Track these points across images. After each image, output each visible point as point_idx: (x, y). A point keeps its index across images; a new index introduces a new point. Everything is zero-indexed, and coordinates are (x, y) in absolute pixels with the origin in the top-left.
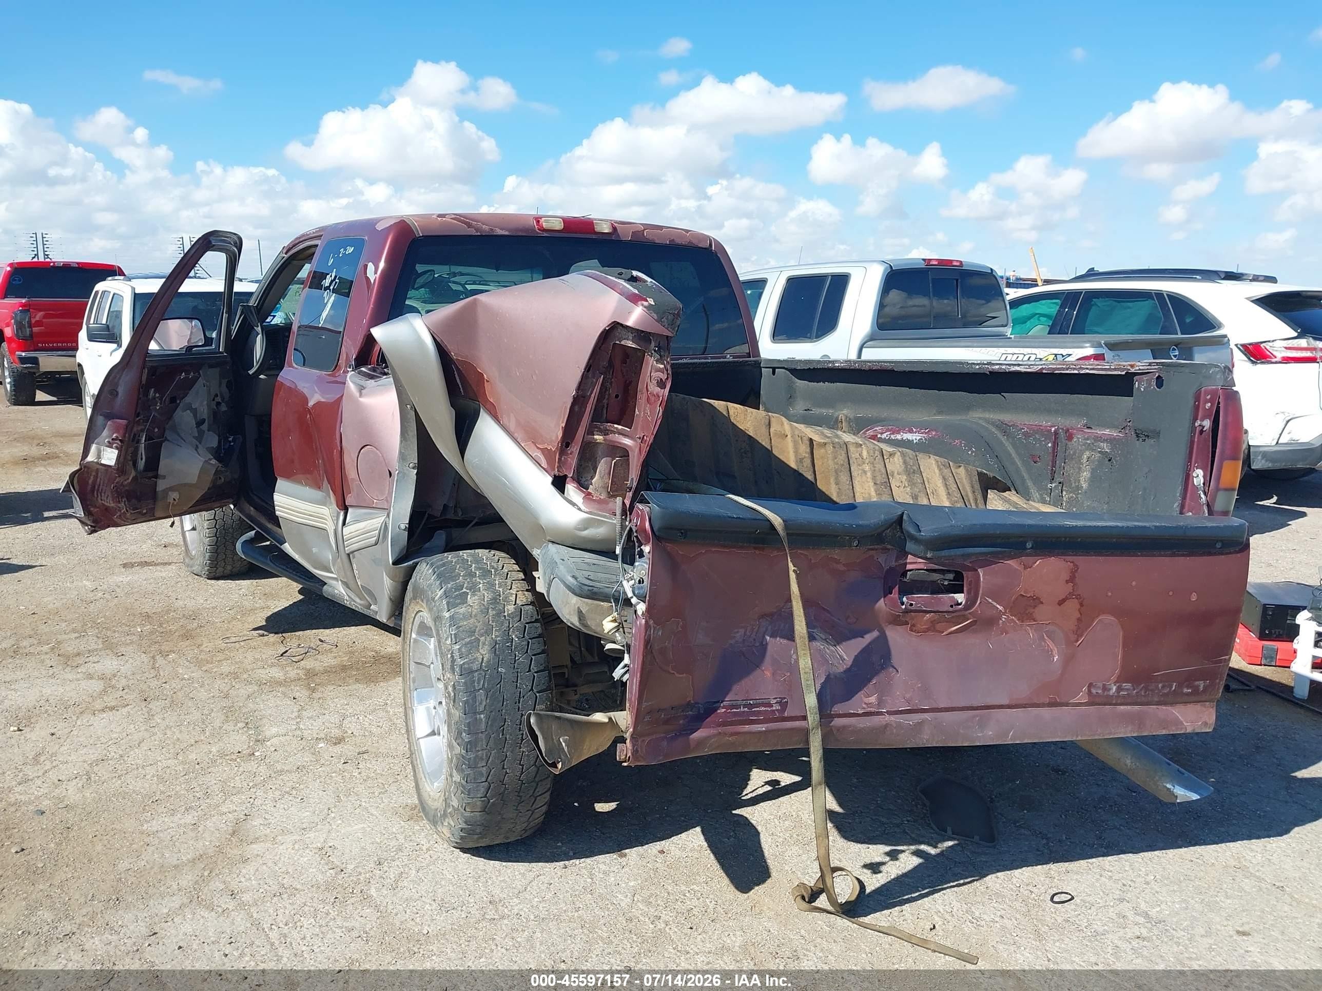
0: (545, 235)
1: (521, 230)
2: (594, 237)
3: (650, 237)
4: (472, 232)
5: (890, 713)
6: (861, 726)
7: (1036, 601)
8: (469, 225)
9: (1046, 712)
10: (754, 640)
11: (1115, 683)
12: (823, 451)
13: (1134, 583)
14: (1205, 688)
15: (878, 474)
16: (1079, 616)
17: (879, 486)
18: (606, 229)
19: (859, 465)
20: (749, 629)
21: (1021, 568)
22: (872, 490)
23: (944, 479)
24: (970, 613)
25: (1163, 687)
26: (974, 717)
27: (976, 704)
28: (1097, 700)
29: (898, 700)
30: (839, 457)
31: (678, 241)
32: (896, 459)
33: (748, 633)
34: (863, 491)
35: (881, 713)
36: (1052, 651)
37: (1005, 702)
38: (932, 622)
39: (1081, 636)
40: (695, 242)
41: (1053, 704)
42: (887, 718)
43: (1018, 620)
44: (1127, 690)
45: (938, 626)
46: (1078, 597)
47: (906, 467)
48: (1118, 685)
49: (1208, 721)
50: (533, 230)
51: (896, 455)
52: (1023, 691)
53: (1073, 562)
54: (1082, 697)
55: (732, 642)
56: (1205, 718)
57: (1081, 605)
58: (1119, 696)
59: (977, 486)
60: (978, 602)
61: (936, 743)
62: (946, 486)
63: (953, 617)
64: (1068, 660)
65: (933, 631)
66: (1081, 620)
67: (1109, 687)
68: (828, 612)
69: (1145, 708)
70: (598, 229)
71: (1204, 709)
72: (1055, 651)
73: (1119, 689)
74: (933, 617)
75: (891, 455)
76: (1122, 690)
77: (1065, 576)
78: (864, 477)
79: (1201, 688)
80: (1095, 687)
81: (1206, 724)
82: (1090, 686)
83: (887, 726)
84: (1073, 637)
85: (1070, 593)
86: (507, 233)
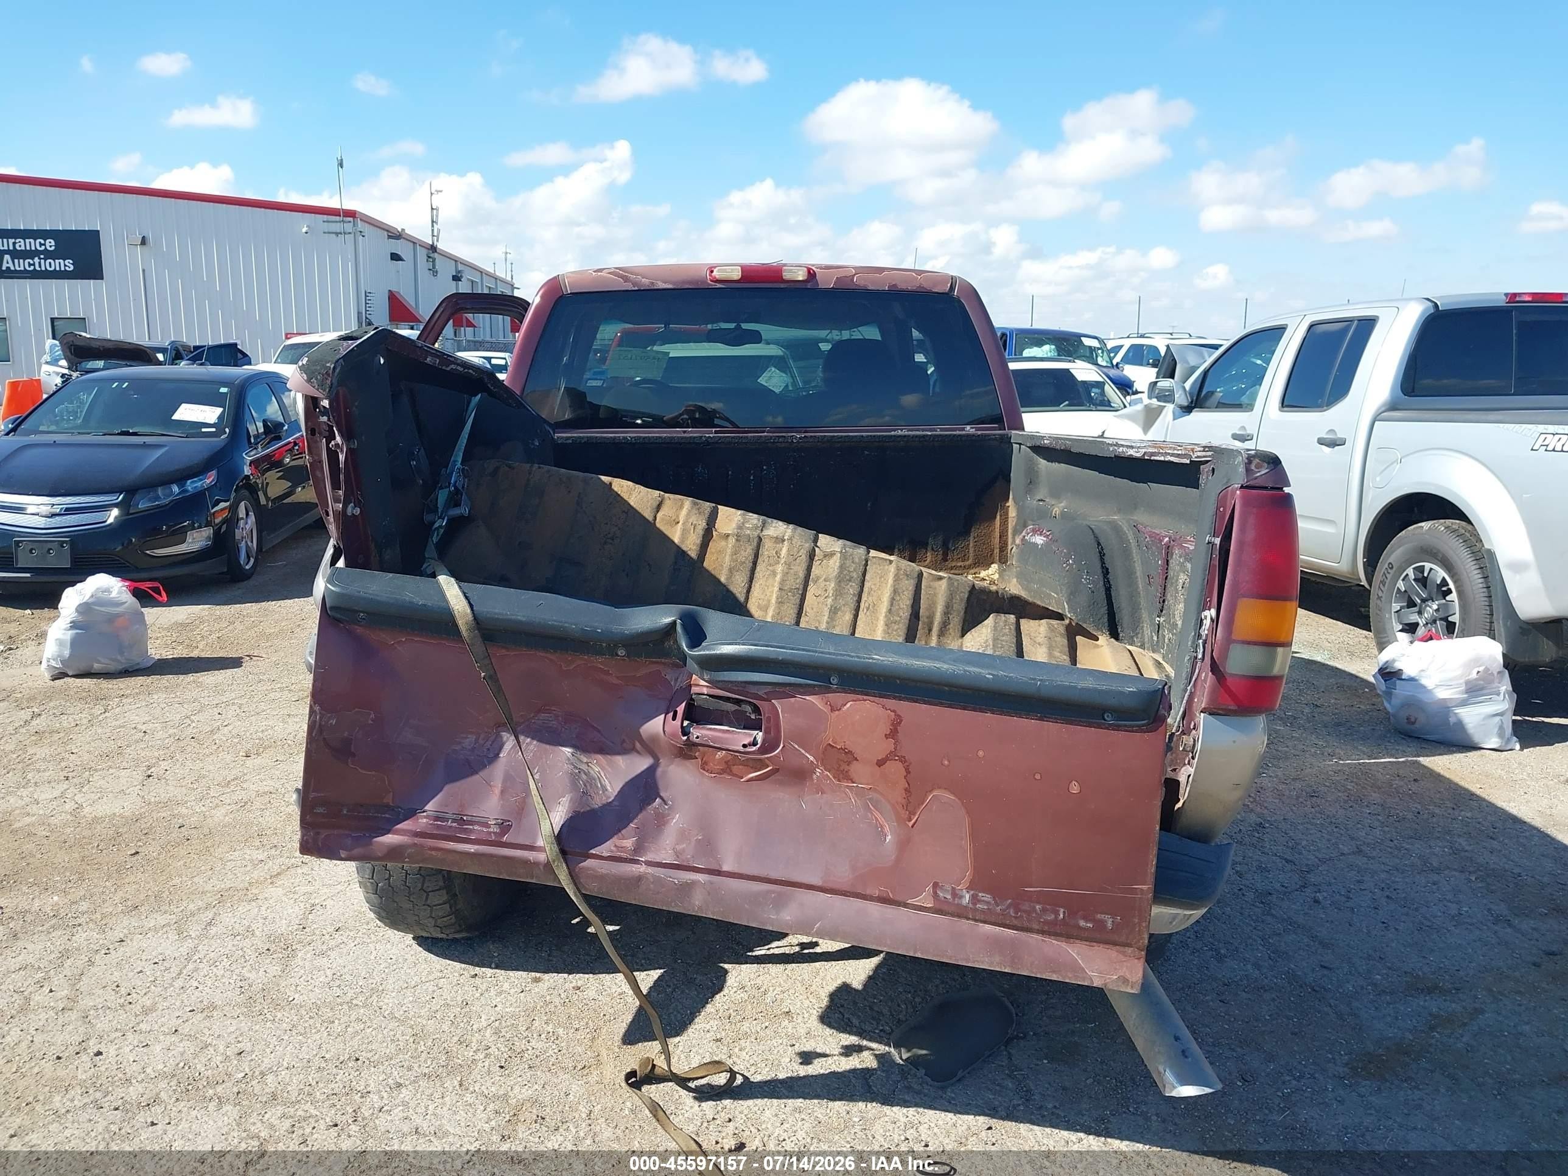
0: (719, 286)
1: (689, 282)
2: (782, 286)
3: (862, 283)
4: (629, 287)
5: (649, 863)
6: (604, 871)
7: (849, 756)
8: (626, 279)
9: (875, 909)
10: (488, 749)
11: (968, 889)
12: (723, 543)
13: (981, 753)
14: (1117, 928)
15: (791, 578)
16: (907, 785)
17: (783, 593)
18: (801, 276)
19: (770, 565)
20: (482, 736)
21: (826, 709)
22: (775, 596)
23: (895, 591)
24: (767, 758)
25: (1044, 910)
26: (769, 892)
27: (774, 875)
28: (945, 908)
29: (665, 849)
30: (742, 552)
31: (902, 286)
32: (831, 562)
33: (481, 742)
34: (762, 597)
35: (637, 862)
36: (882, 827)
37: (816, 881)
38: (726, 763)
39: (914, 814)
40: (927, 286)
41: (884, 900)
42: (643, 868)
43: (834, 777)
44: (988, 903)
45: (735, 769)
46: (903, 759)
47: (841, 572)
48: (972, 892)
49: (1128, 976)
50: (704, 281)
51: (835, 557)
52: (843, 875)
53: (894, 711)
54: (925, 899)
55: (458, 748)
56: (1124, 972)
57: (908, 772)
58: (976, 910)
59: (959, 607)
60: (782, 746)
61: (713, 913)
62: (892, 601)
63: (748, 759)
64: (904, 844)
65: (729, 774)
66: (909, 792)
67: (960, 893)
68: (599, 731)
69: (1023, 935)
70: (787, 276)
71: (1121, 957)
72: (887, 829)
73: (975, 899)
74: (725, 756)
75: (825, 556)
76: (979, 901)
77: (884, 728)
78: (770, 581)
79: (1109, 925)
80: (942, 888)
81: (1125, 981)
82: (936, 885)
83: (639, 878)
84: (904, 814)
85: (891, 752)
86: (670, 286)
